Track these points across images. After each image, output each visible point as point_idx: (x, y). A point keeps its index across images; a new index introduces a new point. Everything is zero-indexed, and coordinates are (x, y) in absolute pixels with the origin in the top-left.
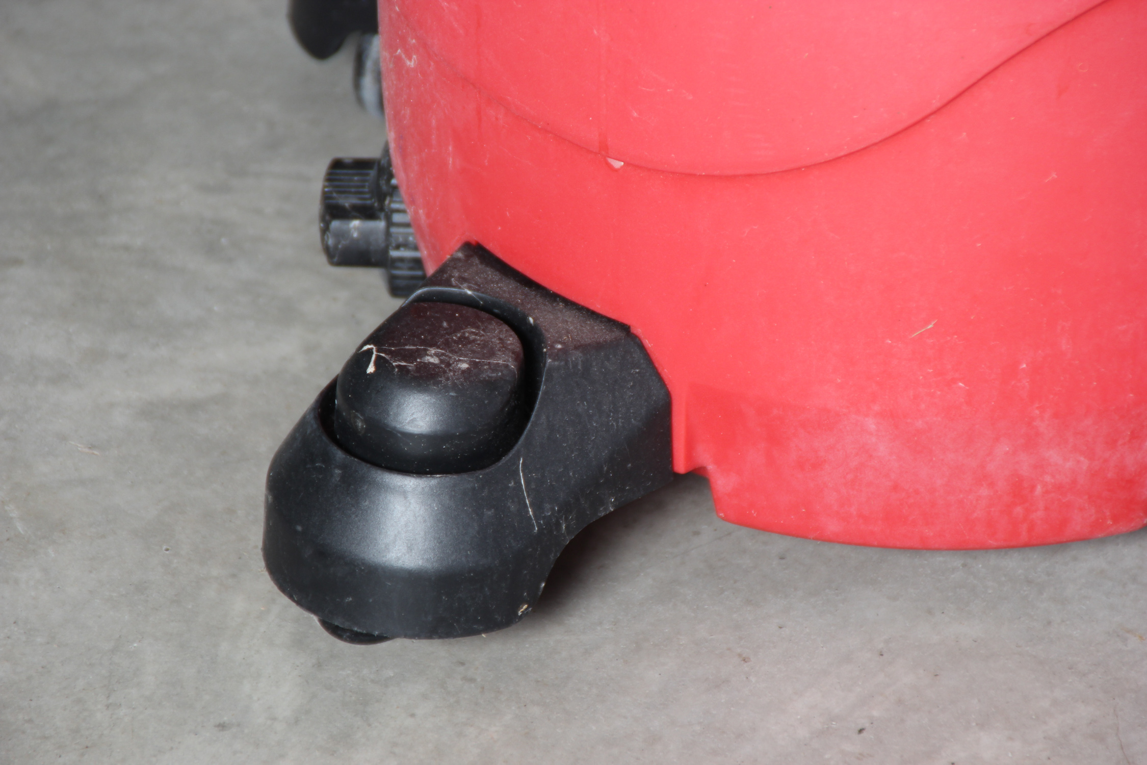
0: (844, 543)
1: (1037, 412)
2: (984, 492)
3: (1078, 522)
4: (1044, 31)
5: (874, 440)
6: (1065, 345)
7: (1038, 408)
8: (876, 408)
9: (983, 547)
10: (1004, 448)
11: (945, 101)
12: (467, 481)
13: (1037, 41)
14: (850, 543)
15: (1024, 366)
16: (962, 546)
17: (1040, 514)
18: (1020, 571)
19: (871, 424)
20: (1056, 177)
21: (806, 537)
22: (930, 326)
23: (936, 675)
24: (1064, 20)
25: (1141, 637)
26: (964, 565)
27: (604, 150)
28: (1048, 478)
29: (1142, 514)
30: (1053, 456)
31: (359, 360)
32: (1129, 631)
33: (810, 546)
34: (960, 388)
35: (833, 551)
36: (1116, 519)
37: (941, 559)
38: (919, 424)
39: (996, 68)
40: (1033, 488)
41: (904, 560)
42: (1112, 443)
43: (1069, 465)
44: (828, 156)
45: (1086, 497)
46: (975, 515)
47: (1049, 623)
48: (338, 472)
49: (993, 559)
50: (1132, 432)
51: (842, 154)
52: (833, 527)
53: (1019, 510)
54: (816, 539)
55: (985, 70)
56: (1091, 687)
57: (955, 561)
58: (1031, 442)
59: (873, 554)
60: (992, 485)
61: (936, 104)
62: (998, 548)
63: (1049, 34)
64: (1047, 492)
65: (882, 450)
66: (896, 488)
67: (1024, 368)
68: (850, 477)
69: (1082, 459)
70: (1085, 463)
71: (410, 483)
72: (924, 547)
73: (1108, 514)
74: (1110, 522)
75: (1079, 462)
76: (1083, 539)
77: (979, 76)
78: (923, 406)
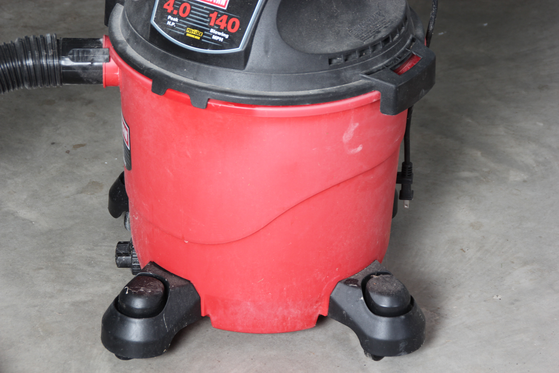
0: (243, 332)
1: (288, 300)
2: (276, 319)
3: (298, 326)
4: (287, 209)
5: (249, 307)
6: (294, 284)
7: (288, 299)
8: (250, 300)
9: (277, 333)
10: (281, 309)
11: (264, 226)
12: (151, 320)
13: (286, 212)
14: (244, 333)
15: (285, 289)
16: (271, 333)
17: (289, 324)
18: (285, 338)
19: (249, 304)
20: (291, 244)
21: (234, 331)
22: (262, 280)
23: (265, 364)
24: (292, 207)
25: (314, 354)
26: (272, 337)
27: (183, 239)
28: (291, 316)
29: (313, 324)
30: (292, 310)
31: (124, 290)
32: (311, 352)
33: (235, 333)
34: (270, 294)
35: (240, 334)
36: (307, 325)
37: (266, 336)
38: (260, 303)
39: (276, 218)
40: (288, 318)
41: (257, 336)
42: (306, 307)
43: (296, 312)
44: (237, 239)
45: (300, 320)
46: (274, 325)
47: (292, 351)
48: (119, 318)
49: (279, 335)
50: (311, 304)
51: (240, 239)
52: (240, 328)
53: (284, 324)
54: (236, 332)
55: (274, 218)
56: (302, 366)
57: (270, 336)
58: (287, 307)
59: (250, 335)
60: (278, 318)
61: (262, 227)
62: (279, 333)
63: (289, 210)
64: (291, 319)
65: (252, 310)
66: (255, 319)
67: (285, 290)
68: (244, 316)
69: (299, 311)
70: (300, 312)
71: (137, 320)
72: (262, 333)
73: (305, 324)
74: (306, 326)
75: (298, 312)
76: (299, 330)
77: (272, 220)
78: (261, 299)
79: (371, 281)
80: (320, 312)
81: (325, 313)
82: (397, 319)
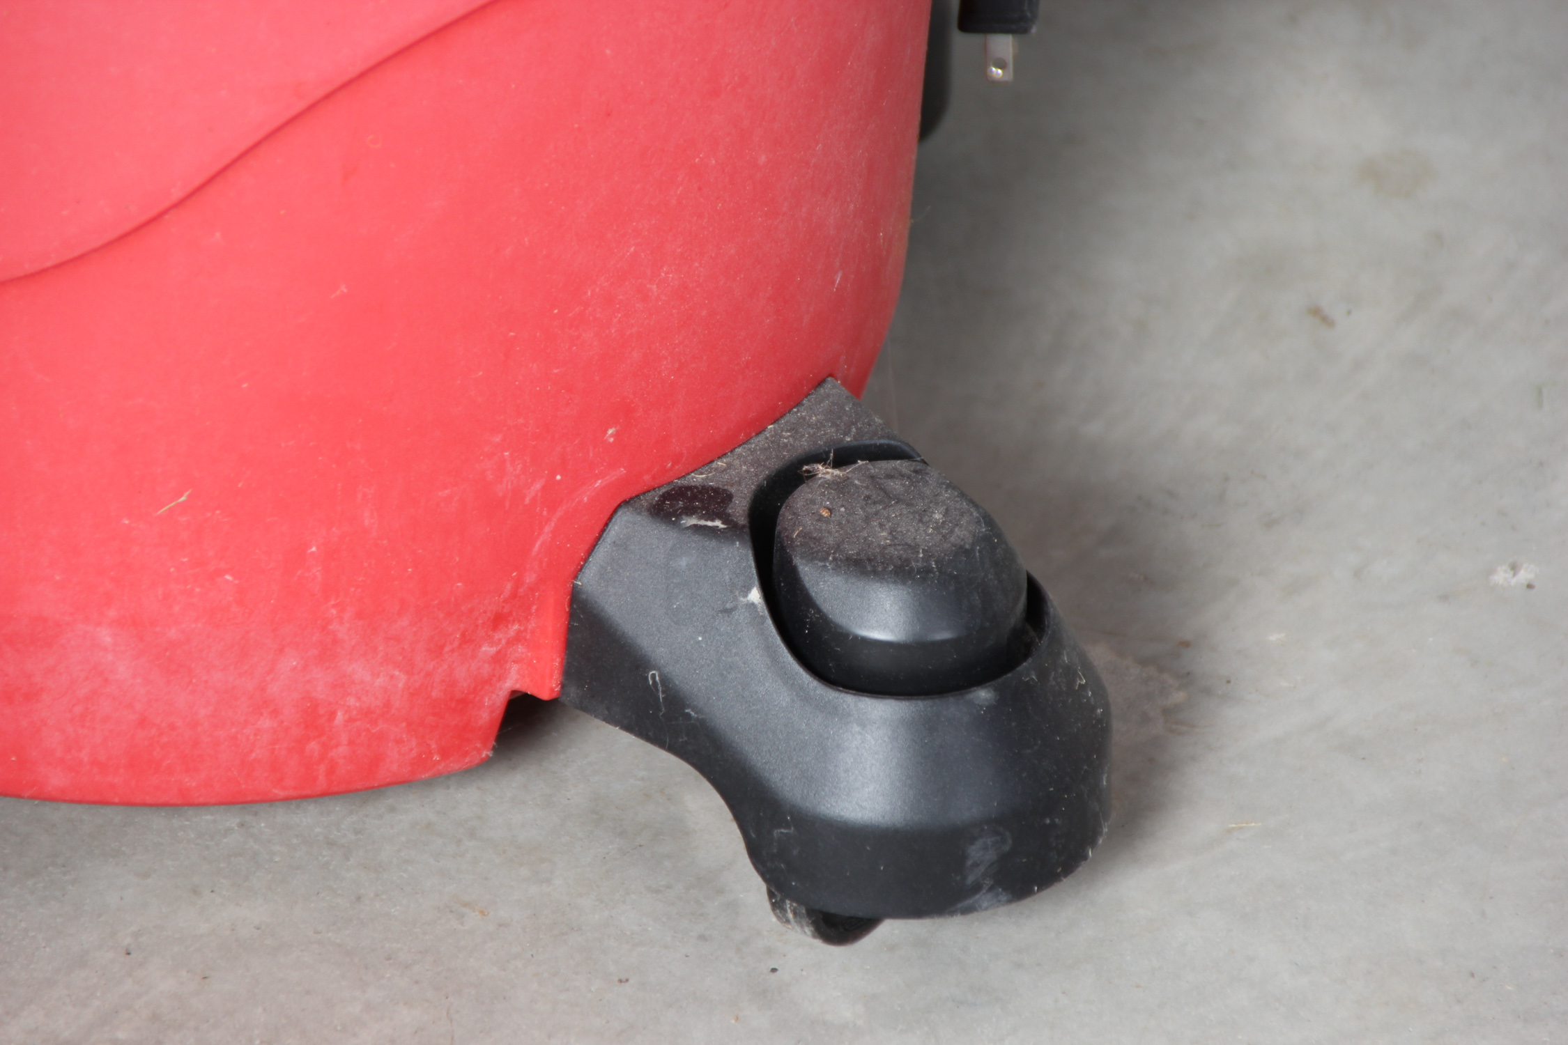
0: (72, 801)
1: (334, 611)
2: (266, 723)
3: (395, 760)
4: (320, 93)
5: (110, 657)
6: (368, 519)
7: (334, 606)
8: (112, 613)
9: (268, 800)
10: (291, 661)
11: (189, 189)
13: (311, 108)
14: (80, 802)
15: (314, 549)
16: (236, 799)
17: (343, 750)
18: (318, 830)
19: (106, 636)
20: (345, 290)
21: (19, 796)
22: (183, 499)
23: (205, 978)
24: (346, 78)
25: (482, 913)
26: (242, 825)
28: (352, 701)
29: (478, 745)
30: (358, 670)
32: (466, 905)
33: (26, 808)
34: (227, 581)
35: (59, 813)
36: (445, 753)
37: (209, 817)
38: (173, 633)
39: (258, 144)
40: (332, 715)
41: (157, 821)
42: (437, 651)
43: (380, 681)
44: (29, 268)
45: (404, 724)
46: (253, 755)
47: (359, 898)
49: (282, 815)
50: (463, 635)
51: (49, 264)
52: (56, 779)
53: (313, 747)
54: (33, 797)
55: (243, 147)
56: (417, 982)
57: (229, 819)
58: (327, 653)
59: (114, 815)
60: (275, 713)
61: (177, 194)
62: (286, 799)
63: (328, 97)
64: (351, 720)
65: (123, 670)
66: (143, 722)
67: (313, 553)
68: (78, 709)
69: (397, 673)
70: (402, 679)
72: (185, 802)
73: (434, 746)
74: (436, 758)
75: (392, 677)
76: (401, 782)
77: (235, 155)
78: (177, 608)
79: (801, 498)
80: (514, 680)
81: (546, 685)
82: (952, 709)
